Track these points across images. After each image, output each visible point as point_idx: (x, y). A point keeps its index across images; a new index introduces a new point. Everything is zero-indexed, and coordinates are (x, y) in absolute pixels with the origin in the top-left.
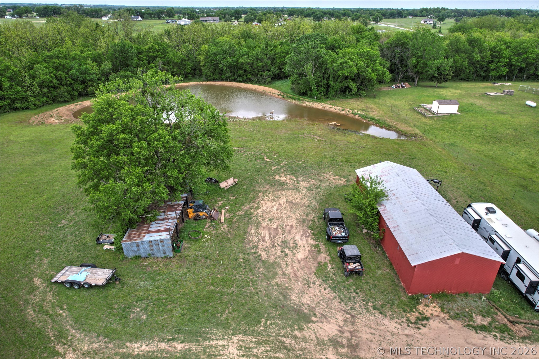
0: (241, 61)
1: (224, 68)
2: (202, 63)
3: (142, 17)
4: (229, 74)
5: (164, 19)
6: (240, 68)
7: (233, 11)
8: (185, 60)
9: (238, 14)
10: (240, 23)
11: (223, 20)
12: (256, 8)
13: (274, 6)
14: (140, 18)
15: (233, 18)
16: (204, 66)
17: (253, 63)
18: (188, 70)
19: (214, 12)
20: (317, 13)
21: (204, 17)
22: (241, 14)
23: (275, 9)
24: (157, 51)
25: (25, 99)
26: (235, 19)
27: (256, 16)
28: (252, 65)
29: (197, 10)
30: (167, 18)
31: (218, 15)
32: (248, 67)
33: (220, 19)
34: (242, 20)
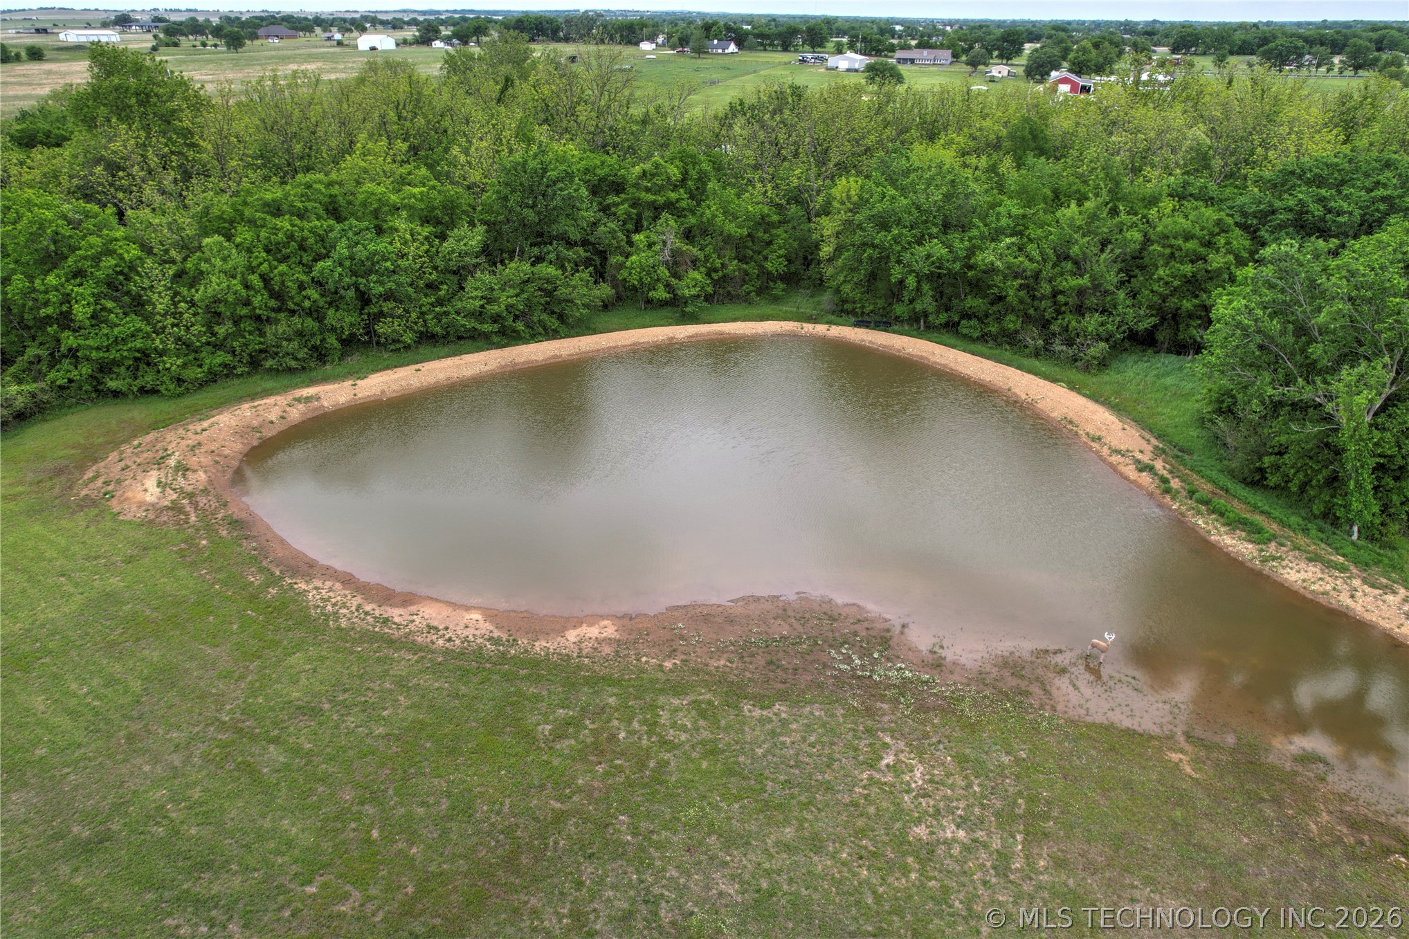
0: (987, 257)
1: (911, 281)
2: (826, 250)
3: (740, 44)
4: (927, 302)
5: (796, 51)
6: (977, 287)
7: (999, 32)
8: (771, 225)
9: (1013, 42)
10: (1013, 70)
11: (964, 58)
12: (1069, 23)
13: (1122, 19)
14: (732, 48)
15: (996, 53)
16: (830, 260)
17: (1037, 276)
18: (775, 265)
19: (944, 33)
20: (1279, 42)
21: (909, 47)
22: (1022, 44)
23: (1128, 27)
24: (675, 188)
25: (144, 359)
26: (1001, 56)
27: (1067, 51)
28: (1031, 284)
29: (898, 28)
30: (807, 48)
31: (951, 46)
32: (1012, 290)
33: (955, 56)
34: (1022, 60)
